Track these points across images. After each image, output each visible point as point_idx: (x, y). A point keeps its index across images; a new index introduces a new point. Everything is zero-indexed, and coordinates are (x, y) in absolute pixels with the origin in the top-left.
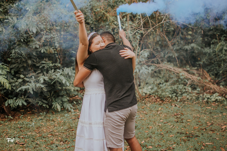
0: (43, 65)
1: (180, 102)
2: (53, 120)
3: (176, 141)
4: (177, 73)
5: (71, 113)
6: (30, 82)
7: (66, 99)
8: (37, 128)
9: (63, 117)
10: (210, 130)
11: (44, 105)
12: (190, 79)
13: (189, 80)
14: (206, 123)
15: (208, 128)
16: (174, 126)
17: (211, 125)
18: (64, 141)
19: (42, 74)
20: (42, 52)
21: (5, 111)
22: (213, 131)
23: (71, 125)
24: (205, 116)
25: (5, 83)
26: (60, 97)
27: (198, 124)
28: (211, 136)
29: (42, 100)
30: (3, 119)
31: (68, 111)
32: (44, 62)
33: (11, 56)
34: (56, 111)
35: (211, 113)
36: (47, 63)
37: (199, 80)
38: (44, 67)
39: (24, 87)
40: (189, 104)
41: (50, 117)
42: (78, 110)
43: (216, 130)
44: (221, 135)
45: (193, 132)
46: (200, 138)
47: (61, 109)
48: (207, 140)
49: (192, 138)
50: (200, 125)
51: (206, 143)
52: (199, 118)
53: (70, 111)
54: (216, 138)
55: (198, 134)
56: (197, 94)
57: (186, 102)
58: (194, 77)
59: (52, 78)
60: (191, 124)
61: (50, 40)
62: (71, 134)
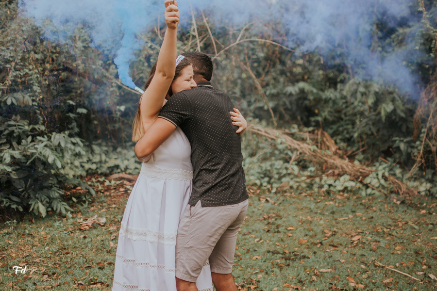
0: (10, 129)
1: (276, 193)
2: (30, 235)
3: (263, 267)
4: (272, 139)
5: (67, 220)
7: (55, 193)
9: (51, 229)
10: (330, 245)
11: (14, 206)
12: (296, 150)
13: (295, 153)
14: (323, 232)
15: (325, 241)
16: (261, 239)
17: (332, 235)
18: (51, 273)
19: (8, 146)
20: (9, 102)
22: (336, 247)
23: (66, 243)
24: (321, 219)
26: (45, 190)
27: (307, 235)
28: (332, 256)
29: (11, 196)
31: (62, 216)
32: (12, 123)
34: (39, 217)
35: (333, 213)
36: (18, 124)
37: (314, 151)
38: (13, 132)
40: (294, 198)
41: (26, 229)
42: (80, 213)
43: (341, 245)
44: (349, 253)
45: (296, 249)
46: (310, 260)
47: (47, 212)
48: (322, 263)
49: (295, 261)
50: (311, 237)
51: (321, 270)
52: (311, 222)
53: (65, 217)
54: (341, 260)
55: (306, 252)
56: (309, 177)
57: (288, 194)
58: (304, 146)
59: (29, 154)
60: (295, 235)
61: (23, 79)
62: (64, 260)
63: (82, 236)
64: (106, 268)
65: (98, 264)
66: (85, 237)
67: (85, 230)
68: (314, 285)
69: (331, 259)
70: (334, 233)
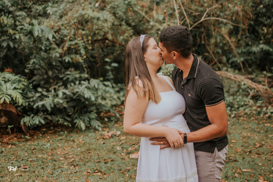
0: (67, 76)
1: (234, 117)
2: (73, 141)
4: (239, 82)
5: (99, 132)
6: (48, 97)
7: (93, 116)
8: (52, 150)
9: (87, 137)
10: (256, 153)
11: (66, 123)
12: (254, 89)
13: (253, 91)
14: (255, 145)
15: (254, 151)
17: (260, 147)
18: (76, 165)
19: (64, 87)
20: (67, 61)
21: (23, 130)
22: (259, 154)
23: (91, 147)
24: (257, 136)
25: (17, 99)
26: (88, 114)
27: (243, 146)
28: (254, 161)
29: (65, 117)
30: (19, 139)
31: (96, 130)
32: (68, 73)
33: (28, 67)
34: (79, 130)
35: (267, 131)
36: (72, 73)
37: (266, 90)
38: (68, 78)
39: (40, 103)
40: (244, 120)
41: (72, 137)
42: (108, 128)
43: (264, 153)
44: (267, 159)
45: (232, 155)
46: (239, 163)
47: (86, 127)
48: (246, 165)
49: (228, 163)
50: (245, 147)
51: (244, 170)
52: (249, 137)
53: (98, 130)
54: (259, 164)
55: (238, 157)
56: (259, 107)
57: (242, 118)
58: (260, 87)
59: (74, 92)
60: (235, 145)
61: (75, 46)
62: (86, 157)
63: (102, 143)
64: (109, 162)
65: (105, 160)
66: (104, 143)
67: (106, 139)
68: (235, 180)
69: (253, 162)
70: (261, 145)
